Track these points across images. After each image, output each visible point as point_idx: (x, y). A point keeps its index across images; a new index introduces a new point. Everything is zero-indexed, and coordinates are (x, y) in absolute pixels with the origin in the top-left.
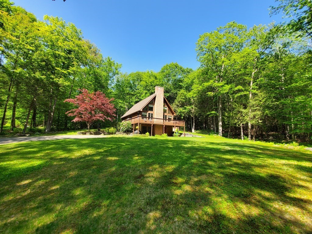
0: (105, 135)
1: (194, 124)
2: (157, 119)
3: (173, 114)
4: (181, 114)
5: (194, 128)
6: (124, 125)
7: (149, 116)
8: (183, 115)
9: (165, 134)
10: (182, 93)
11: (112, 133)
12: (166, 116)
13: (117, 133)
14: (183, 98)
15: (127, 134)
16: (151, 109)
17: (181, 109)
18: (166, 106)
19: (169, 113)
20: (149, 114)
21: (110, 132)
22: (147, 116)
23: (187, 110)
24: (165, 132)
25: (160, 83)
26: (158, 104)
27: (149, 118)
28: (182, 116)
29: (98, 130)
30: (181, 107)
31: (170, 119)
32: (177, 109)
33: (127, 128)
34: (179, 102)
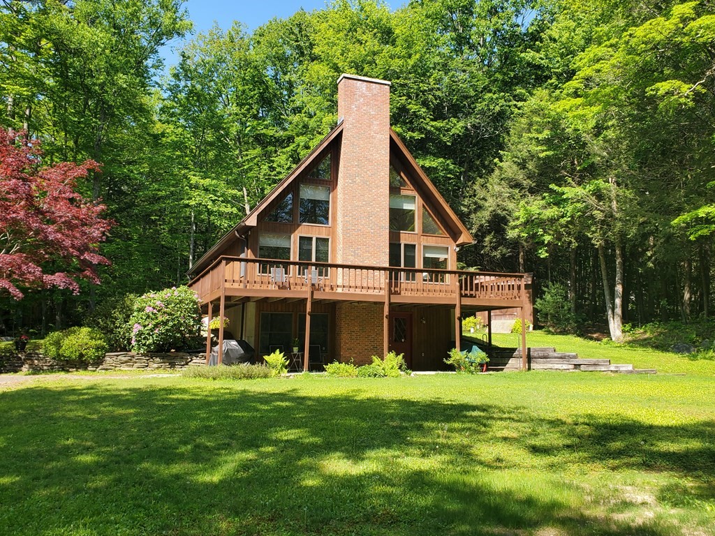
0: (36, 370)
1: (619, 288)
2: (349, 267)
3: (455, 234)
4: (534, 236)
5: (618, 311)
6: (148, 310)
7: (305, 253)
8: (547, 238)
9: (392, 355)
10: (535, 112)
11: (80, 363)
12: (409, 248)
13: (109, 360)
14: (541, 137)
15: (172, 365)
16: (318, 212)
17: (536, 206)
18: (409, 191)
19: (426, 231)
20: (305, 241)
21: (67, 354)
22: (294, 256)
23: (570, 208)
24: (395, 347)
25: (411, 62)
26: (358, 179)
27: (304, 265)
28: (542, 243)
29: (16, 343)
30: (532, 191)
31: (435, 269)
32: (511, 206)
33: (162, 329)
34: (522, 165)
